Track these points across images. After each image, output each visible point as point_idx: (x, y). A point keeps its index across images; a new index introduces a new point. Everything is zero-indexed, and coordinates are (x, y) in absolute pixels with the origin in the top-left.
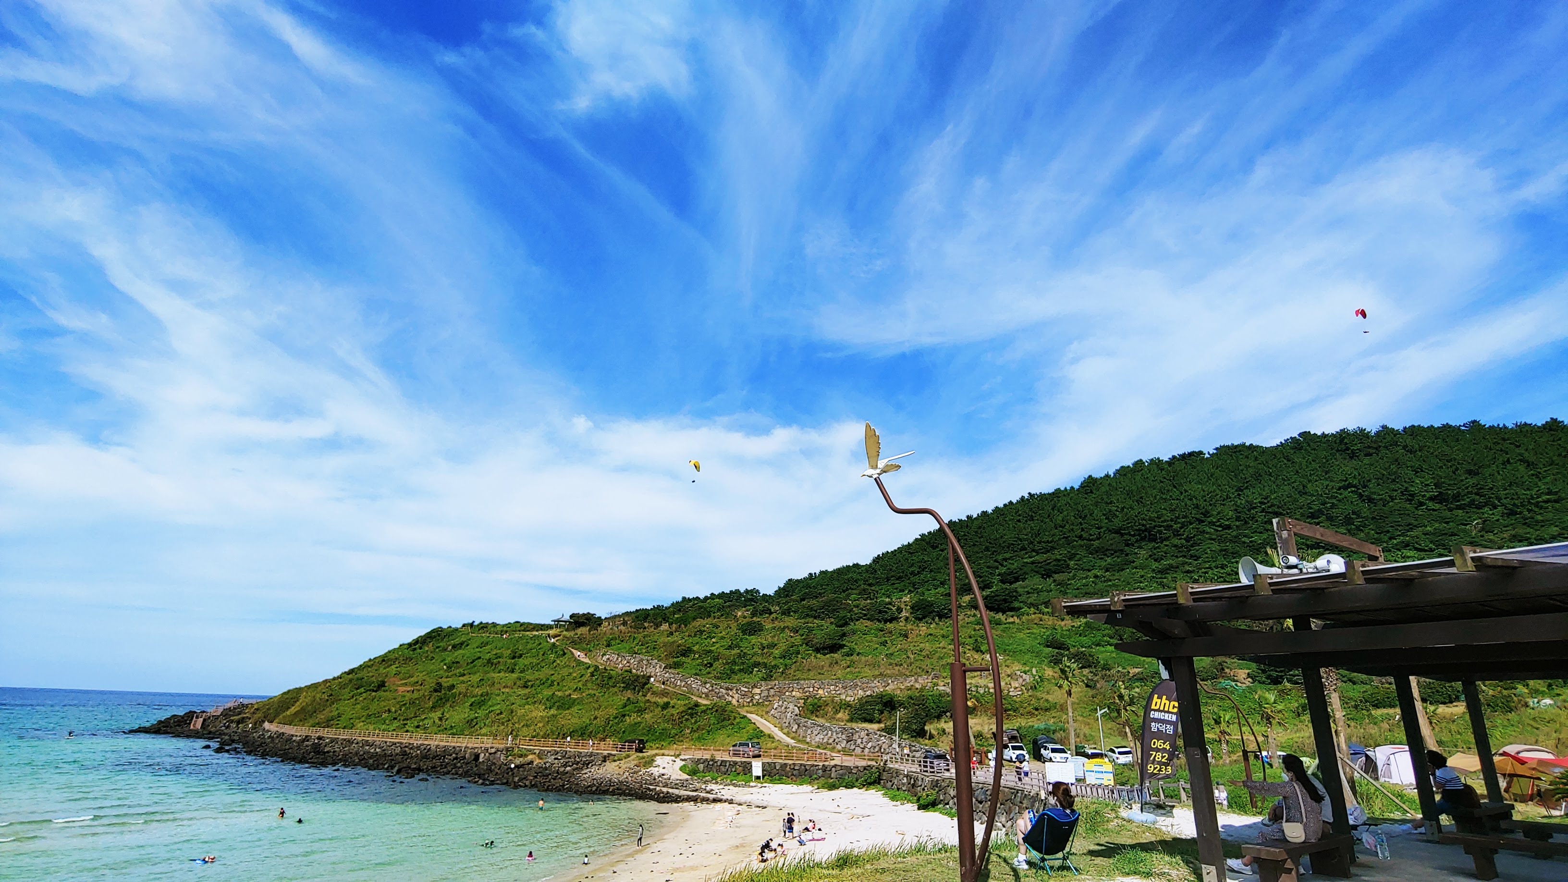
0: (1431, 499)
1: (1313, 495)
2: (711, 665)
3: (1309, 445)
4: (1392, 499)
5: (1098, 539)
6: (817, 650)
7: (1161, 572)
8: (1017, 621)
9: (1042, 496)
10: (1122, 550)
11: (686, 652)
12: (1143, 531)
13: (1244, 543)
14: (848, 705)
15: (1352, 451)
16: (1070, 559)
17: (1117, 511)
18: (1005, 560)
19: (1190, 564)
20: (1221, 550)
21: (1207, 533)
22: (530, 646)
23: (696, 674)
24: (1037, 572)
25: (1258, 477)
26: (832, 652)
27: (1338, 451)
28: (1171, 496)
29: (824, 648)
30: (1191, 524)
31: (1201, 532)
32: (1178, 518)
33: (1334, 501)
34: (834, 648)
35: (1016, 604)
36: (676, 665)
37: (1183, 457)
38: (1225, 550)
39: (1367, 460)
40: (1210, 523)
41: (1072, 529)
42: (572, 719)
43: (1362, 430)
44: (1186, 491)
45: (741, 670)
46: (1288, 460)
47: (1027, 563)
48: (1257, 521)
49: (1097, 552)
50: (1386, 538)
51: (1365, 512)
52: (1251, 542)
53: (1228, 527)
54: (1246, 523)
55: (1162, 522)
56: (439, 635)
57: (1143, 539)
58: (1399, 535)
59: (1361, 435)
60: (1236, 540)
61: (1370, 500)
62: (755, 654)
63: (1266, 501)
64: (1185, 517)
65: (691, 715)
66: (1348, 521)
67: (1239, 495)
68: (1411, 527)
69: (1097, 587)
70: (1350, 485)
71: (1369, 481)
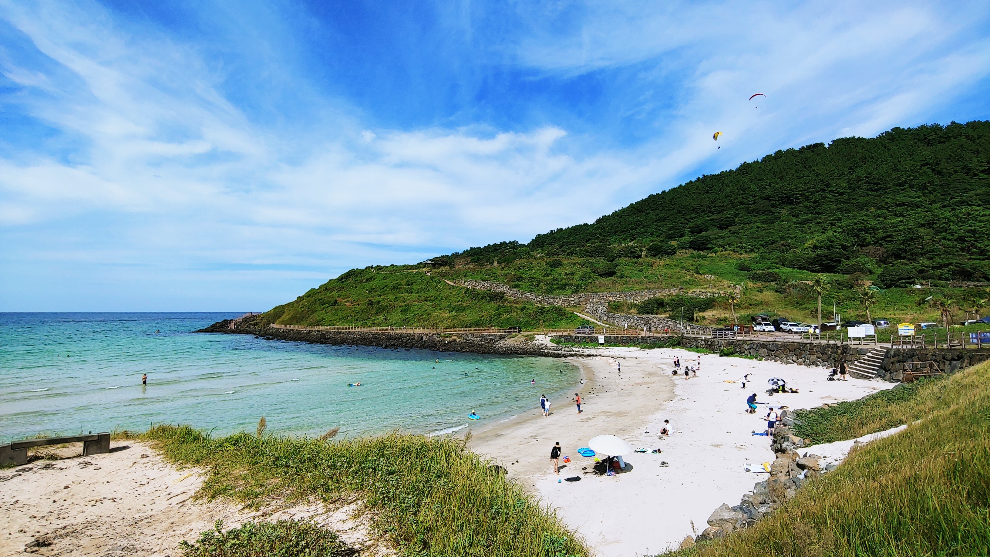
0: (982, 172)
1: (902, 171)
2: (538, 286)
3: (899, 137)
4: (955, 172)
5: (754, 203)
6: (601, 275)
7: (800, 223)
8: (714, 255)
9: (713, 177)
10: (769, 210)
11: (520, 279)
12: (784, 198)
13: (853, 203)
14: (636, 305)
15: (928, 140)
16: (736, 217)
17: (766, 185)
18: (692, 218)
19: (820, 218)
20: (838, 209)
21: (828, 198)
22: (416, 278)
23: (531, 291)
24: (714, 226)
25: (864, 159)
26: (610, 276)
27: (919, 140)
28: (803, 174)
29: (604, 274)
30: (817, 192)
31: (823, 197)
32: (808, 188)
33: (917, 175)
34: (611, 274)
35: (710, 246)
36: (516, 286)
37: (809, 147)
38: (840, 209)
39: (940, 146)
40: (830, 191)
41: (737, 198)
42: (468, 316)
43: (937, 126)
44: (814, 170)
45: (557, 288)
46: (885, 148)
47: (708, 220)
48: (861, 189)
49: (753, 212)
50: (949, 199)
51: (937, 181)
52: (857, 203)
53: (842, 194)
54: (855, 190)
55: (799, 191)
56: (354, 274)
57: (783, 203)
58: (958, 196)
59: (936, 128)
60: (848, 201)
61: (939, 173)
62: (562, 279)
63: (869, 176)
64: (814, 188)
65: (542, 313)
66: (924, 187)
67: (850, 172)
68: (967, 190)
69: (759, 234)
70: (927, 164)
71: (941, 160)
